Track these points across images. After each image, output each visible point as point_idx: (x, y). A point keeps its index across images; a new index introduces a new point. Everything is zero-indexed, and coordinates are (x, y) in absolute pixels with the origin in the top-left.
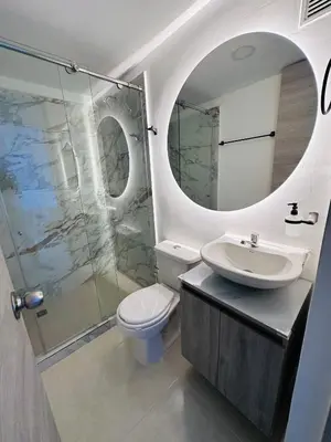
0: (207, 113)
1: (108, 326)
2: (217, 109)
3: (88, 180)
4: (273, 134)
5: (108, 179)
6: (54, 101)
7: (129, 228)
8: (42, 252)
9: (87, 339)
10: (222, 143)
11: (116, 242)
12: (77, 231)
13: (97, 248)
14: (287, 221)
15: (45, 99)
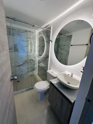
0: (68, 37)
1: (32, 88)
2: (72, 36)
3: (35, 51)
4: (87, 45)
5: (39, 51)
6: (29, 31)
7: (42, 65)
8: (21, 67)
9: (27, 90)
10: (72, 45)
11: (39, 68)
12: (30, 63)
13: (34, 68)
14: (81, 72)
15: (27, 31)
